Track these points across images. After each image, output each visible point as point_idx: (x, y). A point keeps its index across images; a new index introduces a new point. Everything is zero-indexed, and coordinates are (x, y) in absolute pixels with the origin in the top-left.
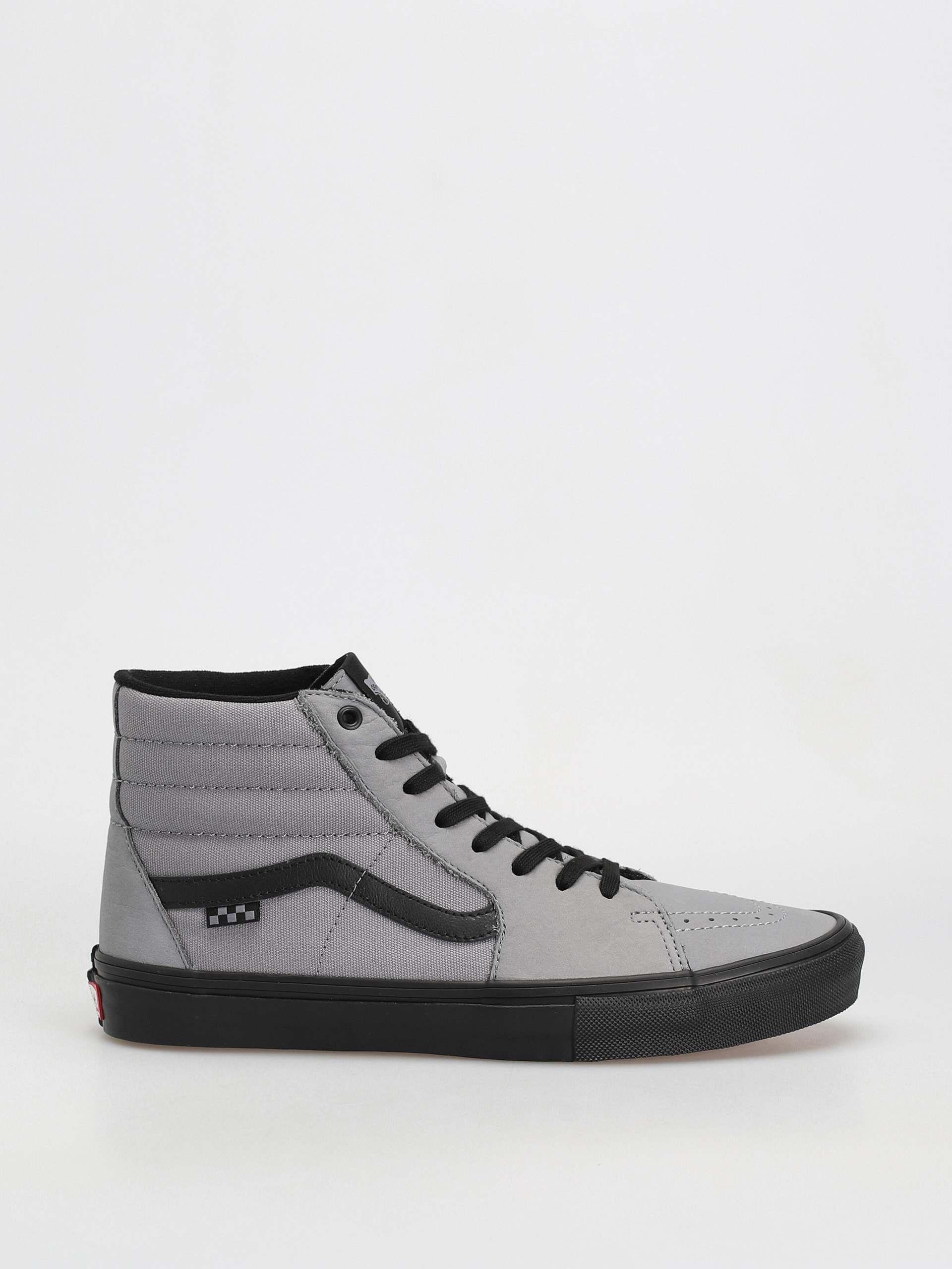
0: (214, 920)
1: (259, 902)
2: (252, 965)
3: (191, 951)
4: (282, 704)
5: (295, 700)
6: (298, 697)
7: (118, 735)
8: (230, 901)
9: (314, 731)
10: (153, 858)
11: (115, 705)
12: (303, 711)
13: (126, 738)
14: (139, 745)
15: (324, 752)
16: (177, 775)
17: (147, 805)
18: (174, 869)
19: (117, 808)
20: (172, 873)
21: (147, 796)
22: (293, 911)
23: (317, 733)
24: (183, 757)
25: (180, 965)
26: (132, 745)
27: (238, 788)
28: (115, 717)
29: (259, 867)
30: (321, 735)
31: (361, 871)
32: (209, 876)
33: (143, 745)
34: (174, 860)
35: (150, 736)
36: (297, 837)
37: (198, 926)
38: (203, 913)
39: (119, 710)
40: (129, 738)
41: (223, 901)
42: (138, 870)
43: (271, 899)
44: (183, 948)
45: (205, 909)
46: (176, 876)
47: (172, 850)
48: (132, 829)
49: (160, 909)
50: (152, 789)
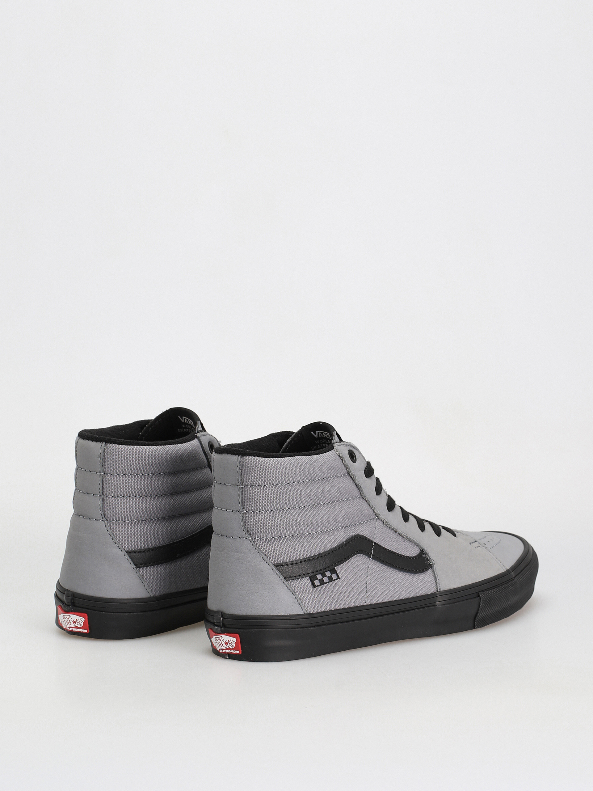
0: (317, 583)
1: (335, 568)
2: (336, 605)
3: (305, 603)
4: (330, 453)
5: (334, 450)
6: (335, 448)
7: (241, 485)
8: (321, 570)
9: (344, 466)
10: (273, 553)
11: (239, 468)
12: (339, 456)
13: (251, 486)
14: (261, 489)
15: (348, 477)
16: (285, 502)
17: (267, 522)
18: (287, 558)
19: (242, 528)
20: (286, 560)
21: (267, 518)
22: (349, 570)
23: (346, 467)
24: (287, 492)
25: (301, 612)
26: (257, 490)
27: (314, 505)
28: (239, 474)
29: (331, 548)
30: (347, 468)
31: (372, 542)
32: (308, 558)
33: (264, 488)
34: (286, 552)
35: (268, 482)
36: (341, 528)
37: (307, 587)
38: (308, 580)
39: (242, 470)
40: (254, 486)
41: (317, 571)
42: (266, 562)
43: (339, 566)
44: (301, 602)
45: (309, 577)
46: (289, 561)
47: (284, 547)
48: (253, 539)
49: (285, 582)
50: (270, 513)
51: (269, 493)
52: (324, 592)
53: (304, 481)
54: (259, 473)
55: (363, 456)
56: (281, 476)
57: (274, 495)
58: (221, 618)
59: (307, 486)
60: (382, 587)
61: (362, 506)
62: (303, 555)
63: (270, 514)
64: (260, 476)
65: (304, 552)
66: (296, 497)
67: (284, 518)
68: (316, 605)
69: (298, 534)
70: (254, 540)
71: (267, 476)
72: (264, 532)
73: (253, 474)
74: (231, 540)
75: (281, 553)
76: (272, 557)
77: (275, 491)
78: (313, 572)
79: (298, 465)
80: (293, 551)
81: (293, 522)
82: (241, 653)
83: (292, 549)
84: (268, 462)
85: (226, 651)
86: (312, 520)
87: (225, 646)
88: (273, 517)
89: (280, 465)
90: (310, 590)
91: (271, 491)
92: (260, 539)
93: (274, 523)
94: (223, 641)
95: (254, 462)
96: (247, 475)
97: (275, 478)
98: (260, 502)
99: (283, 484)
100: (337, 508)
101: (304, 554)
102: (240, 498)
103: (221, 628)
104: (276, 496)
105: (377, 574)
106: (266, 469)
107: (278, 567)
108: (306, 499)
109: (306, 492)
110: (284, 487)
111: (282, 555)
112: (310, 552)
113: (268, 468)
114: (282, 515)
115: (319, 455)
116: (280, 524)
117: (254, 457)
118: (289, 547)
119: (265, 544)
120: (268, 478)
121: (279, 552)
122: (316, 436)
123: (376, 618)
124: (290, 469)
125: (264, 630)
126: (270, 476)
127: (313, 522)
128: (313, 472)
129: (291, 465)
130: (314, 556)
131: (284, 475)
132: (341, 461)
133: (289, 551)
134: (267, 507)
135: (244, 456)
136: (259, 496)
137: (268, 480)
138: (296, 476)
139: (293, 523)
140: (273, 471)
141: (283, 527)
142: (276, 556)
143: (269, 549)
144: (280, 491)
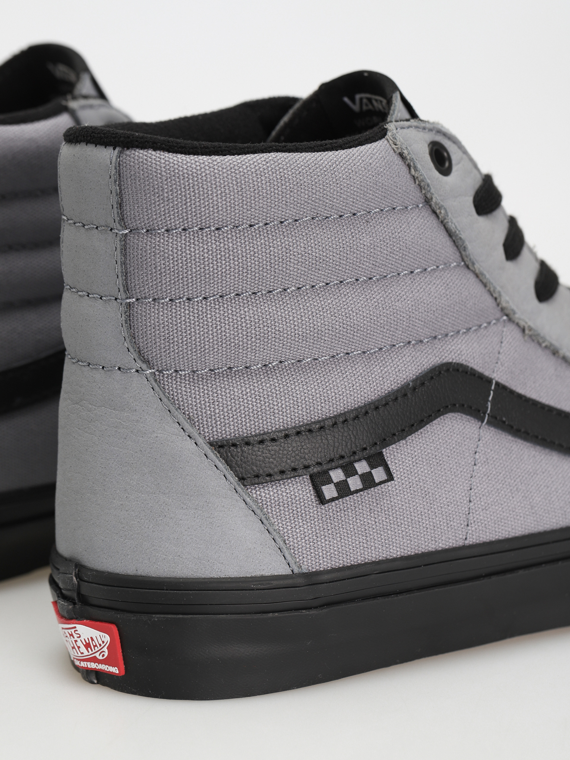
0: (329, 491)
2: (384, 548)
3: (296, 545)
4: (373, 147)
5: (387, 140)
6: (389, 134)
7: (120, 228)
8: (342, 457)
9: (415, 183)
10: (209, 412)
11: (115, 181)
12: (401, 155)
13: (148, 231)
14: (175, 238)
15: (426, 213)
16: (241, 277)
17: (193, 330)
18: (248, 425)
19: (126, 344)
20: (245, 431)
21: (192, 318)
22: (424, 456)
23: (419, 185)
24: (248, 248)
25: (282, 570)
26: (162, 241)
27: (327, 284)
28: (114, 200)
29: (373, 398)
30: (424, 189)
31: (489, 381)
32: (307, 424)
33: (183, 238)
34: (246, 409)
35: (194, 221)
36: (404, 346)
37: (302, 504)
38: (306, 484)
39: (123, 188)
40: (155, 230)
41: (332, 460)
42: (189, 436)
43: (394, 446)
44: (284, 541)
45: (308, 477)
46: (253, 433)
47: (241, 395)
48: (157, 373)
49: (239, 489)
50: (200, 305)
51: (197, 252)
52: (350, 514)
53: (296, 220)
54: (166, 195)
55: (471, 160)
56: (228, 204)
57: (211, 257)
58: (72, 580)
59: (307, 234)
60: (513, 498)
61: (463, 288)
62: (293, 417)
63: (201, 309)
64: (171, 205)
65: (296, 411)
66: (272, 261)
67: (239, 319)
68: (328, 550)
69: (281, 362)
70: (159, 375)
71: (189, 204)
72: (185, 355)
73: (150, 197)
74: (99, 375)
75: (230, 412)
76: (205, 423)
77: (214, 246)
78: (319, 464)
79: (278, 177)
80: (263, 407)
81: (266, 328)
82: (123, 673)
83: (263, 403)
84: (194, 166)
85: (88, 663)
86: (319, 324)
87: (86, 653)
88: (209, 316)
89: (225, 175)
90: (311, 511)
91: (201, 245)
92: (174, 374)
93: (210, 332)
94: (78, 640)
95: (154, 165)
96: (136, 202)
97: (212, 209)
98: (173, 273)
99: (237, 227)
100: (394, 293)
101: (297, 415)
102: (119, 263)
103: (74, 604)
104: (215, 259)
105: (501, 464)
106: (187, 184)
107: (222, 450)
108: (303, 269)
109: (303, 249)
110: (238, 236)
111: (235, 417)
112: (312, 409)
113: (191, 181)
114: (234, 309)
115: (341, 152)
116: (228, 335)
117: (153, 153)
118: (253, 396)
119: (188, 386)
120: (194, 210)
121: (226, 410)
122: (356, 108)
123: (494, 578)
124: (256, 187)
125: (181, 616)
126: (198, 204)
127: (323, 329)
128: (322, 195)
129: (259, 176)
130: (324, 420)
131: (237, 203)
132: (405, 169)
133: (255, 408)
134: (190, 288)
135: (128, 148)
136: (168, 258)
137: (194, 214)
138: (273, 205)
139: (266, 332)
140: (206, 191)
141: (237, 342)
142: (218, 419)
143: (198, 401)
144: (226, 247)
